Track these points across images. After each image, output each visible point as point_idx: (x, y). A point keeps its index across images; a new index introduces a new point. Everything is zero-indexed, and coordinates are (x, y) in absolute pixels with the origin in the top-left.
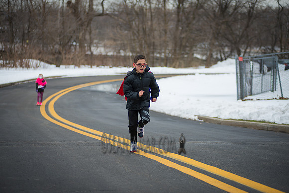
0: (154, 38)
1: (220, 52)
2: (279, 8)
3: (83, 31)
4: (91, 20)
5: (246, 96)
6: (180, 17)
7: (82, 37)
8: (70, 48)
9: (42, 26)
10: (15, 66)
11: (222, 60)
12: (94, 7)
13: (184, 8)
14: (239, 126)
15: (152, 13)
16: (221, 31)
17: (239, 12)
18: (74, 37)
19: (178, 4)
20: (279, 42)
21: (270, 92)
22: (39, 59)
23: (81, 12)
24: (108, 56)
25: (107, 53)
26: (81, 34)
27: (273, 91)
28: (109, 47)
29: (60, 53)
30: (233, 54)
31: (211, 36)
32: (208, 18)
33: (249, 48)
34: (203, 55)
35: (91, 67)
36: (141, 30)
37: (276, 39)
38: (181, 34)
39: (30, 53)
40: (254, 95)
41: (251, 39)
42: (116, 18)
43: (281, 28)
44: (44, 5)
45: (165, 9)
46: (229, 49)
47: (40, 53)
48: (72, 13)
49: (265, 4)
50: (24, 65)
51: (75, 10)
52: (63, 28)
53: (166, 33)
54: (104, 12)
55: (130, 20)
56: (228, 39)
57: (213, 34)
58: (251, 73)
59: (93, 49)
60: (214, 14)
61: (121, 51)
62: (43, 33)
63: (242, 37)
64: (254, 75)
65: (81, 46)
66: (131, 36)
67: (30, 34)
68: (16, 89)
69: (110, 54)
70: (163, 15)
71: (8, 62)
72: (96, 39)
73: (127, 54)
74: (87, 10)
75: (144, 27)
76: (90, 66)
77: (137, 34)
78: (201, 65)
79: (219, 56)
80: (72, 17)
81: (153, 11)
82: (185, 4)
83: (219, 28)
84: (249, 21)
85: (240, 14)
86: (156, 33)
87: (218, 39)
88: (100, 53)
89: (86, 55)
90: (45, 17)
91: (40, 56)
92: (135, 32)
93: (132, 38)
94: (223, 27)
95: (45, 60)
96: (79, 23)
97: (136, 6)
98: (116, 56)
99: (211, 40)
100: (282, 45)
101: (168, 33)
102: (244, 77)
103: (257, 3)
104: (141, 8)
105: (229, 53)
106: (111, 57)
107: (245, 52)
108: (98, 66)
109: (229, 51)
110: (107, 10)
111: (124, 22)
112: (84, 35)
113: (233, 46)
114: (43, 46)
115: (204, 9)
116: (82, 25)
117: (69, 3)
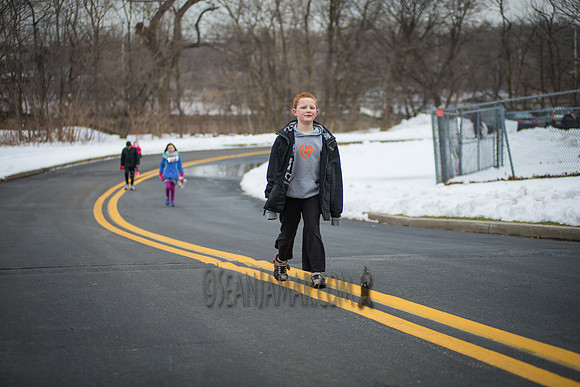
0: (289, 83)
1: (406, 102)
2: (504, 24)
3: (165, 75)
4: (178, 55)
5: (452, 177)
6: (333, 44)
7: (164, 85)
8: (143, 105)
9: (93, 68)
10: (49, 139)
11: (408, 117)
12: (184, 33)
13: (339, 29)
14: (440, 227)
15: (284, 39)
16: (405, 67)
17: (436, 32)
18: (150, 86)
19: (329, 21)
20: (506, 83)
21: (493, 168)
22: (91, 126)
23: (160, 41)
24: (211, 116)
25: (209, 111)
26: (162, 80)
27: (497, 167)
28: (212, 101)
29: (126, 115)
30: (428, 105)
31: (388, 76)
32: (382, 44)
33: (455, 95)
34: (375, 109)
35: (181, 137)
36: (266, 68)
37: (501, 77)
38: (336, 73)
39: (74, 116)
40: (466, 174)
41: (458, 78)
42: (222, 50)
43: (508, 58)
44: (97, 32)
45: (307, 30)
46: (420, 97)
47: (91, 115)
48: (145, 43)
49: (480, 17)
50: (64, 137)
51: (149, 38)
52: (131, 71)
53: (310, 72)
54: (201, 41)
55: (247, 52)
56: (417, 80)
57: (392, 71)
58: (460, 136)
59: (182, 104)
60: (393, 37)
61: (233, 107)
62: (96, 79)
63: (442, 75)
64: (464, 141)
65: (164, 101)
66: (248, 80)
67: (73, 82)
68: (52, 179)
69: (213, 113)
70: (304, 42)
71: (36, 133)
72: (189, 88)
73: (244, 112)
74: (170, 38)
75: (271, 63)
76: (178, 135)
77: (259, 76)
78: (372, 127)
79: (404, 111)
80: (145, 50)
81: (285, 35)
82: (341, 21)
83: (403, 60)
84: (453, 47)
85: (438, 36)
86: (293, 74)
87: (400, 80)
88: (197, 111)
89: (172, 117)
90: (99, 53)
91: (92, 121)
92: (256, 73)
93: (251, 83)
94: (409, 58)
95: (100, 126)
96: (158, 60)
97: (256, 28)
98: (225, 116)
99: (388, 82)
100: (513, 87)
101: (314, 73)
102: (447, 143)
103: (466, 17)
104: (265, 31)
105: (421, 104)
106: (217, 118)
107: (448, 102)
108: (192, 134)
109: (422, 100)
110: (205, 36)
111: (237, 57)
112: (167, 81)
113: (428, 91)
114: (97, 104)
115: (375, 30)
116: (162, 64)
117: (139, 26)
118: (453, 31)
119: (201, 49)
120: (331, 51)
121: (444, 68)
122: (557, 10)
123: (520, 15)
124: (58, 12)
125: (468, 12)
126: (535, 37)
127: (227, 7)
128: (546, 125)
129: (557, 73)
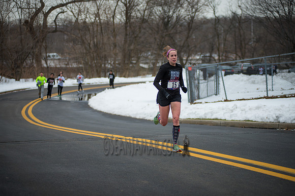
0: (105, 51)
2: (215, 19)
3: (39, 47)
4: (45, 36)
5: (195, 100)
6: (127, 31)
7: (38, 52)
13: (130, 23)
15: (102, 28)
19: (125, 19)
21: (214, 95)
26: (37, 50)
31: (155, 47)
38: (129, 46)
42: (69, 34)
45: (113, 24)
48: (29, 31)
51: (31, 29)
52: (22, 45)
58: (198, 80)
60: (158, 28)
63: (183, 46)
66: (83, 50)
70: (112, 30)
78: (148, 74)
82: (131, 19)
83: (163, 40)
84: (189, 33)
88: (56, 65)
91: (2, 72)
95: (6, 74)
96: (36, 40)
99: (156, 50)
100: (221, 53)
101: (118, 46)
102: (193, 83)
103: (196, 16)
104: (92, 24)
107: (187, 60)
111: (77, 38)
112: (40, 50)
117: (26, 22)
118: (189, 24)
119: (57, 33)
120: (126, 35)
121: (184, 43)
122: (243, 12)
123: (224, 15)
125: (197, 13)
126: (232, 26)
127: (72, 12)
128: (239, 73)
129: (243, 45)
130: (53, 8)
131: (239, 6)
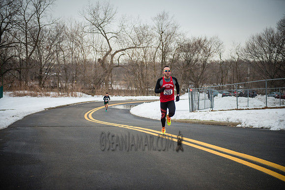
2: (221, 61)
4: (112, 69)
8: (100, 85)
9: (83, 73)
10: (68, 96)
12: (114, 62)
13: (165, 62)
18: (102, 79)
19: (162, 60)
21: (210, 108)
22: (82, 92)
23: (106, 65)
25: (122, 88)
28: (123, 85)
29: (94, 88)
32: (180, 67)
35: (112, 96)
39: (77, 88)
42: (126, 68)
44: (85, 61)
45: (154, 62)
49: (213, 59)
50: (73, 95)
51: (102, 64)
52: (96, 74)
54: (120, 65)
55: (135, 69)
59: (113, 86)
61: (130, 87)
62: (84, 77)
63: (199, 78)
65: (106, 84)
67: (77, 77)
68: (70, 108)
70: (153, 66)
71: (64, 93)
72: (115, 80)
73: (133, 89)
74: (109, 64)
75: (142, 73)
80: (101, 67)
81: (147, 64)
83: (186, 73)
84: (204, 69)
85: (198, 65)
86: (149, 77)
87: (185, 79)
88: (118, 88)
89: (109, 90)
90: (85, 68)
92: (137, 76)
93: (135, 79)
95: (85, 92)
98: (127, 90)
107: (201, 87)
108: (116, 96)
111: (131, 71)
112: (108, 78)
114: (84, 85)
115: (177, 63)
116: (106, 72)
117: (99, 60)
118: (204, 64)
123: (227, 59)
124: (72, 54)
125: (209, 57)
126: (231, 66)
127: (128, 54)
130: (117, 52)
131: (237, 53)
